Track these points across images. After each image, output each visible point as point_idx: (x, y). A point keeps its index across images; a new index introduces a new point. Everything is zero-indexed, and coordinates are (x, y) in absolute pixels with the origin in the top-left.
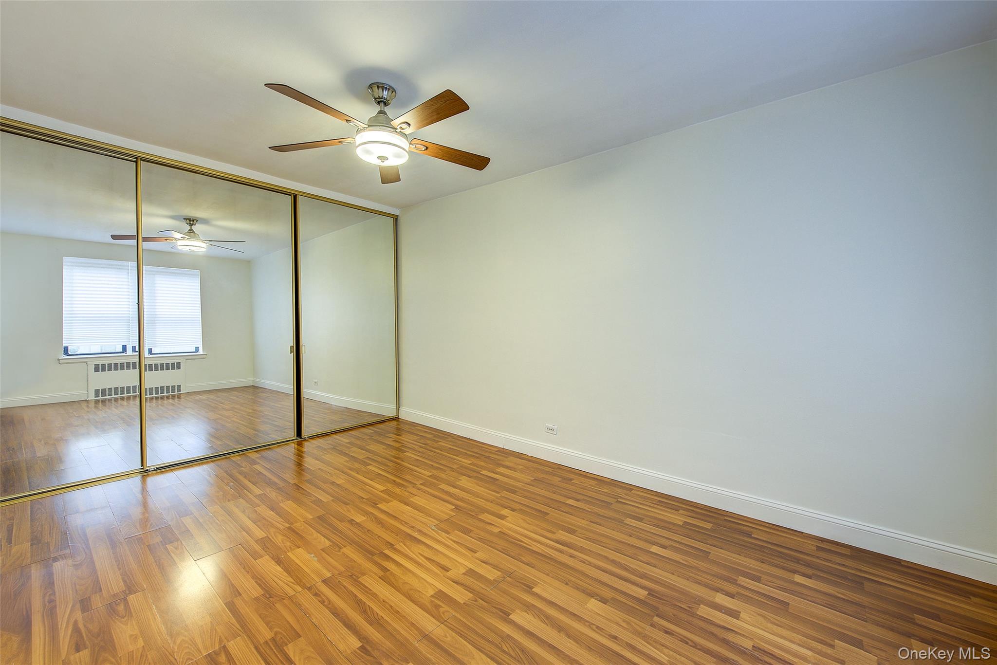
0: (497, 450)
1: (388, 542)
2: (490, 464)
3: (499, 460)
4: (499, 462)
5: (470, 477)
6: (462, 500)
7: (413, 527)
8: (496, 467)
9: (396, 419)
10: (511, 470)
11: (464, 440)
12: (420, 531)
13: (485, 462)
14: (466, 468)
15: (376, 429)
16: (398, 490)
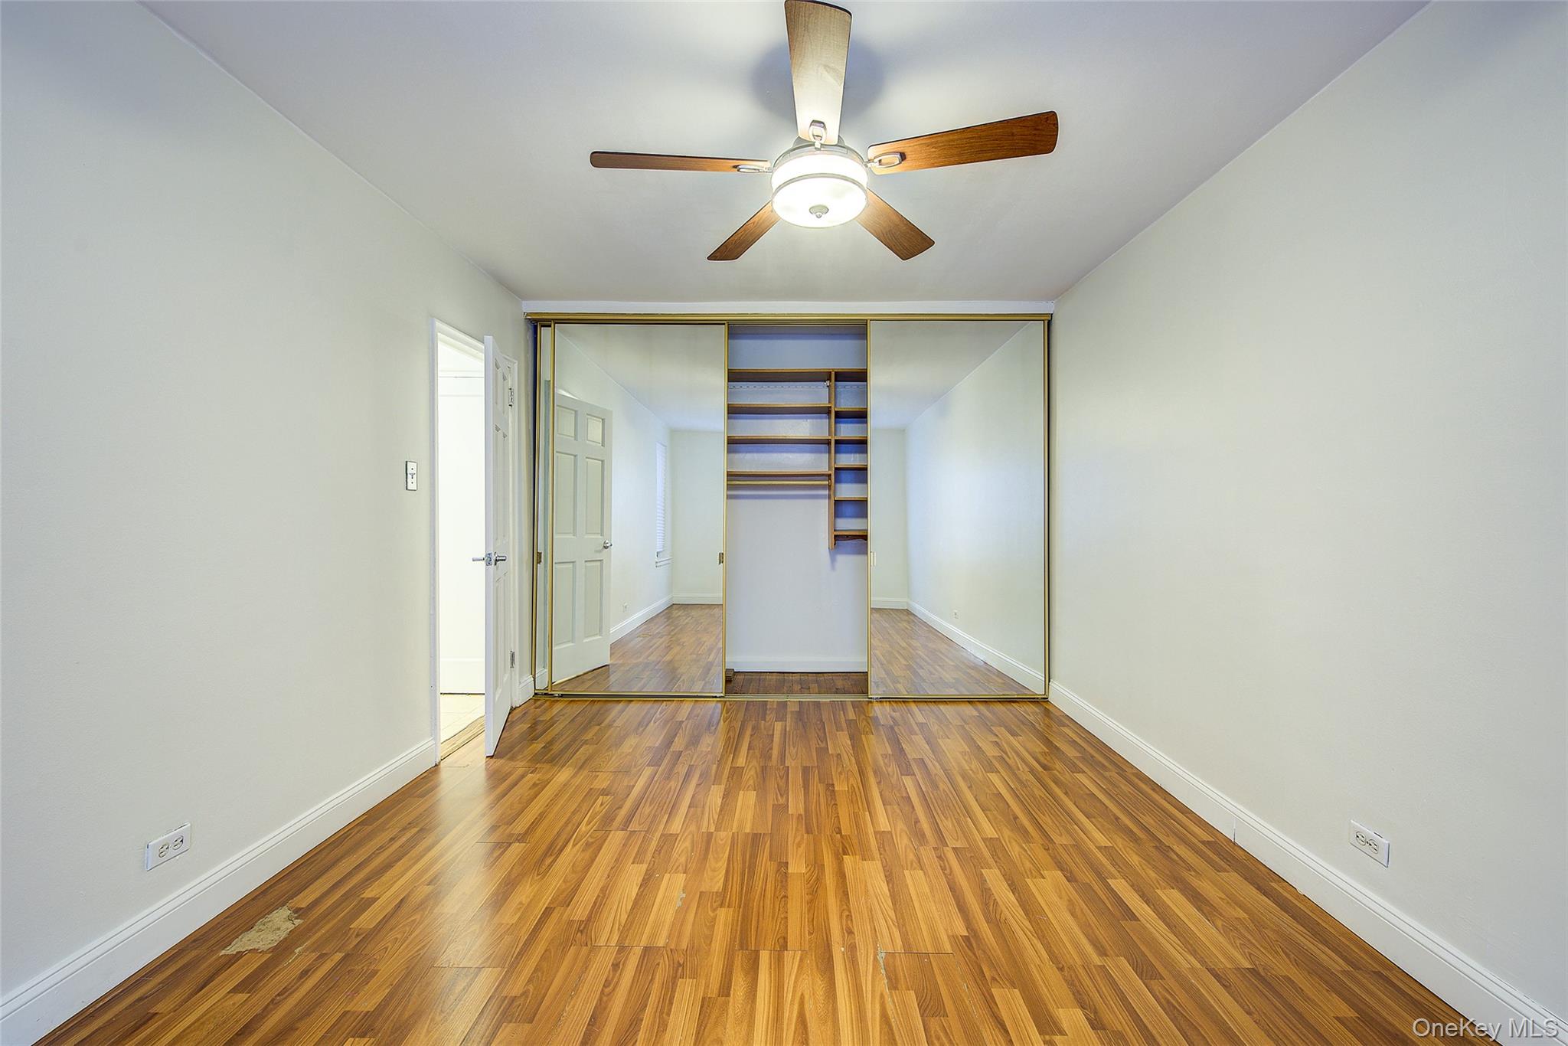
0: (1206, 837)
1: (785, 939)
2: (1154, 868)
3: (1190, 868)
4: (1185, 874)
5: (1071, 878)
6: (997, 923)
7: (850, 932)
8: (1164, 884)
9: (1041, 701)
10: (1199, 909)
11: (1143, 786)
12: (852, 949)
13: (1147, 858)
14: (1085, 855)
15: (988, 714)
16: (905, 841)
